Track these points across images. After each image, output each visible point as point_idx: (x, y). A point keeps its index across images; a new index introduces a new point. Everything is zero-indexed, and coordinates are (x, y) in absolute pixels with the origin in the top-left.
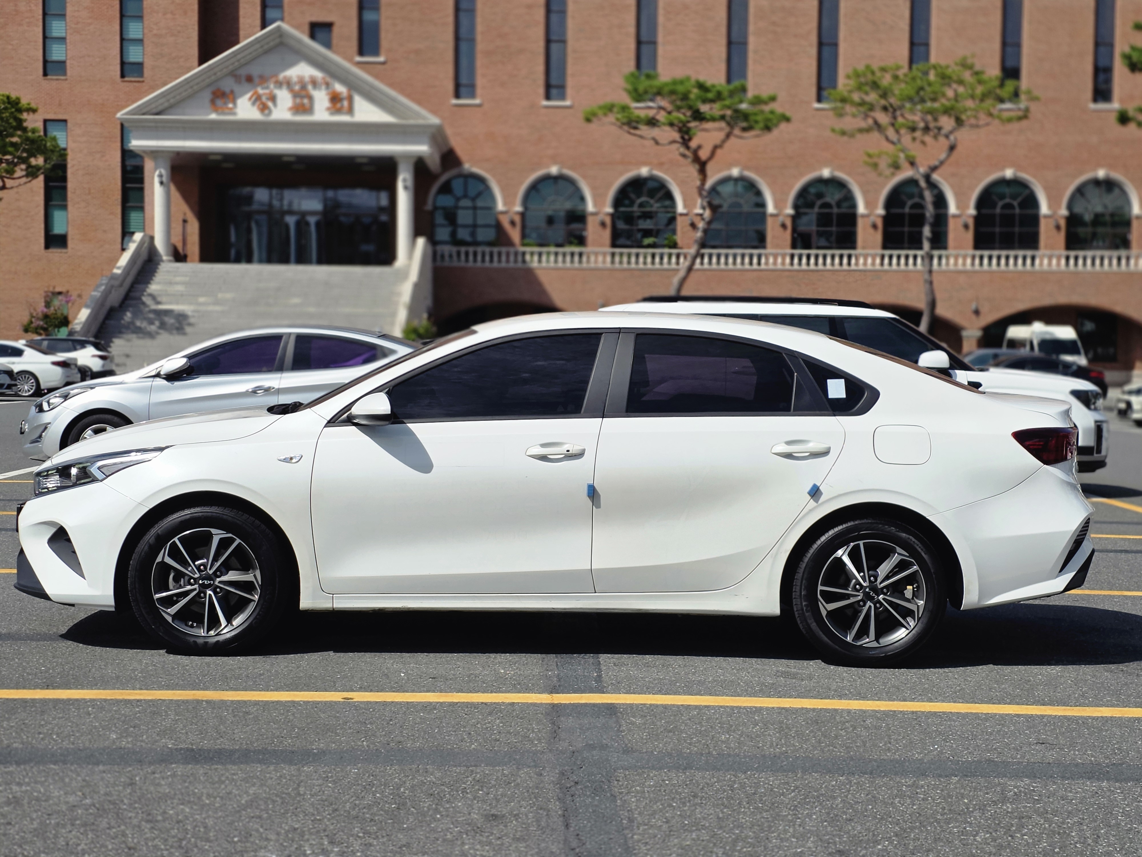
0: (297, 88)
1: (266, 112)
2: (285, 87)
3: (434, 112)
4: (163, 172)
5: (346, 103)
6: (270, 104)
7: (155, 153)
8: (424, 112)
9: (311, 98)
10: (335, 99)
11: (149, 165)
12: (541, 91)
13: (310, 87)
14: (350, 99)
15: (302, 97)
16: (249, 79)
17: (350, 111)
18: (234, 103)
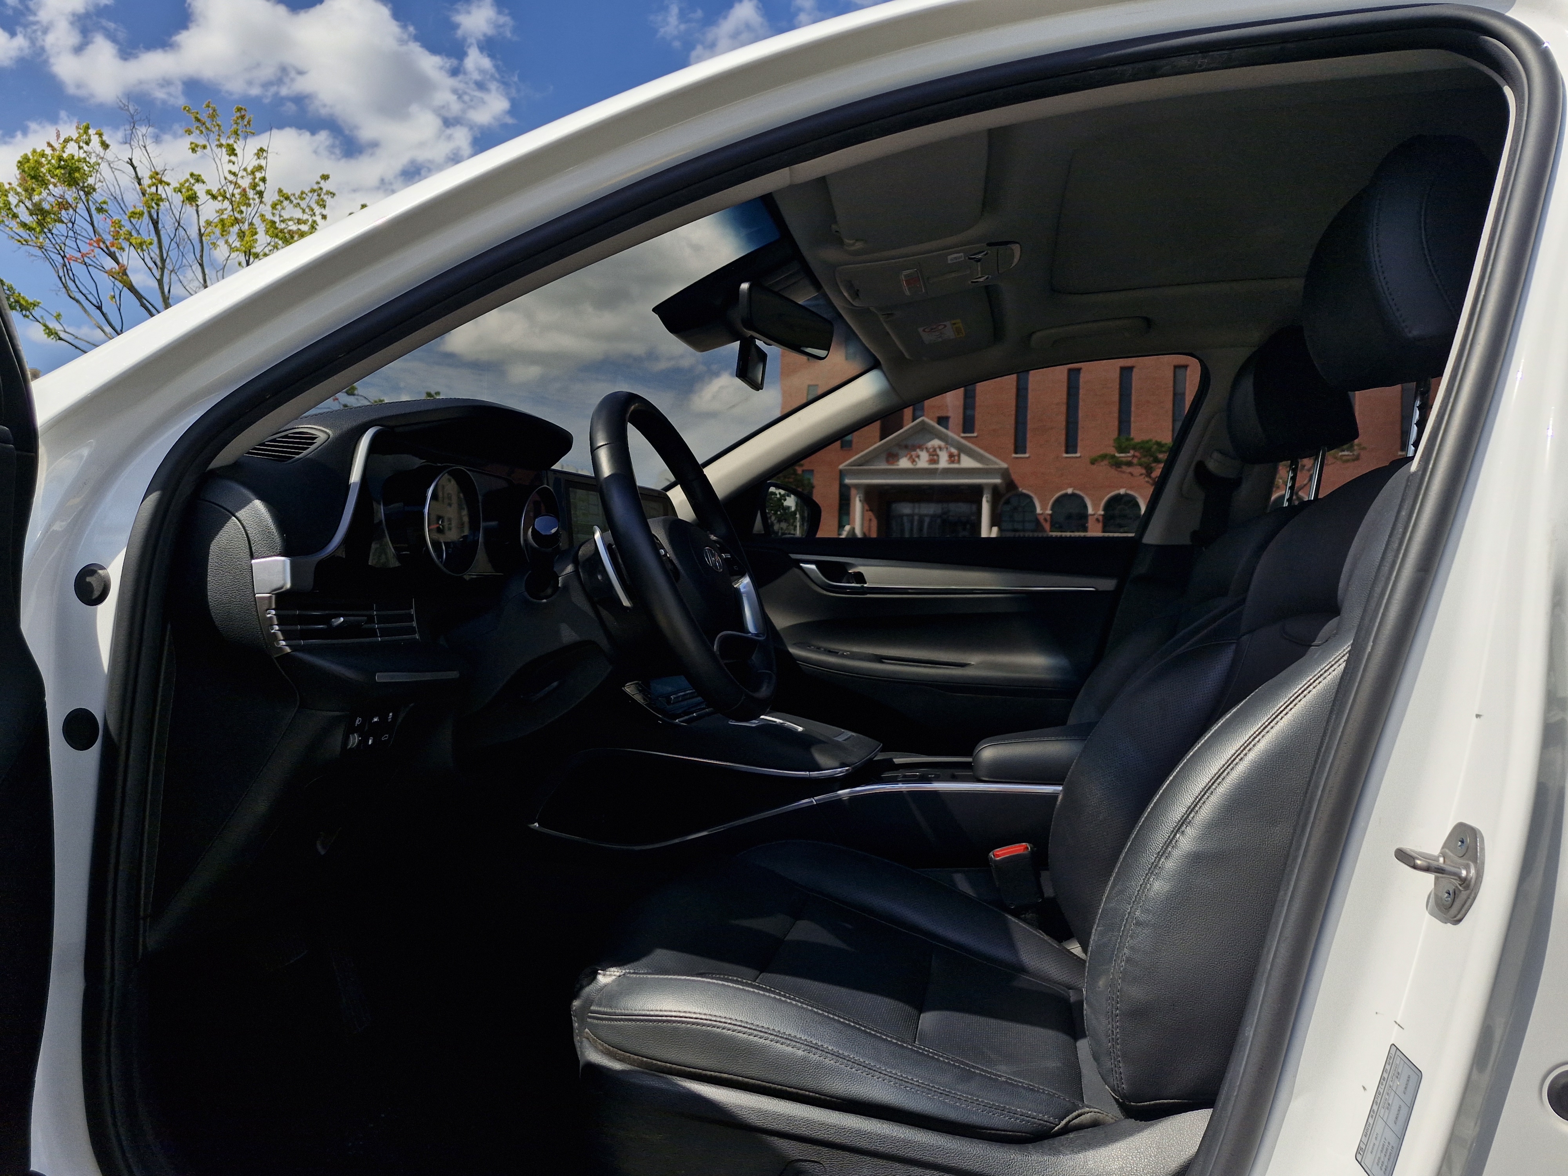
0: (931, 450)
1: (915, 463)
2: (925, 450)
3: (1004, 460)
4: (861, 495)
5: (956, 458)
6: (917, 459)
7: (857, 486)
8: (998, 461)
9: (938, 456)
10: (951, 456)
11: (853, 492)
12: (1063, 449)
13: (938, 450)
14: (959, 456)
15: (933, 455)
16: (906, 447)
17: (959, 462)
18: (898, 460)
